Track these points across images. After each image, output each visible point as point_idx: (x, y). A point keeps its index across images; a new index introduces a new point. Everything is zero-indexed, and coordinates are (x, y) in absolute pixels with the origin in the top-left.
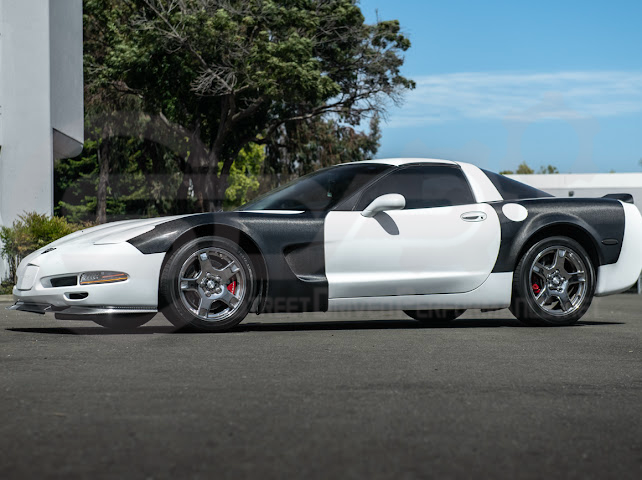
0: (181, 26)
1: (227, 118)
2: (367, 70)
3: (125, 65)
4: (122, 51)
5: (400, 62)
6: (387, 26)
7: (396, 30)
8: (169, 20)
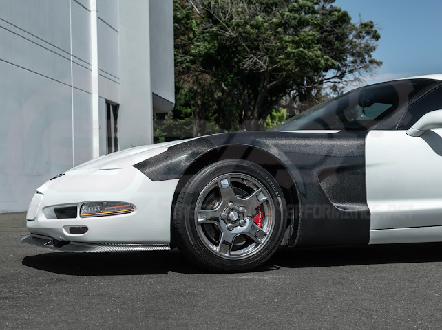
0: (234, 28)
1: (264, 87)
2: (353, 55)
3: (200, 55)
4: (198, 46)
5: (373, 49)
6: (366, 25)
7: (372, 27)
8: (227, 24)
